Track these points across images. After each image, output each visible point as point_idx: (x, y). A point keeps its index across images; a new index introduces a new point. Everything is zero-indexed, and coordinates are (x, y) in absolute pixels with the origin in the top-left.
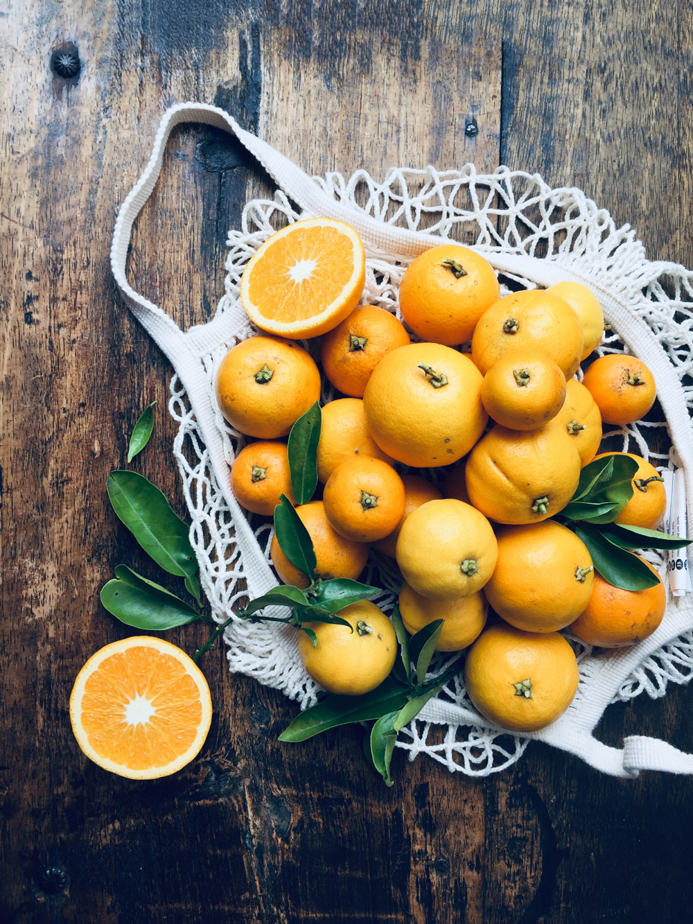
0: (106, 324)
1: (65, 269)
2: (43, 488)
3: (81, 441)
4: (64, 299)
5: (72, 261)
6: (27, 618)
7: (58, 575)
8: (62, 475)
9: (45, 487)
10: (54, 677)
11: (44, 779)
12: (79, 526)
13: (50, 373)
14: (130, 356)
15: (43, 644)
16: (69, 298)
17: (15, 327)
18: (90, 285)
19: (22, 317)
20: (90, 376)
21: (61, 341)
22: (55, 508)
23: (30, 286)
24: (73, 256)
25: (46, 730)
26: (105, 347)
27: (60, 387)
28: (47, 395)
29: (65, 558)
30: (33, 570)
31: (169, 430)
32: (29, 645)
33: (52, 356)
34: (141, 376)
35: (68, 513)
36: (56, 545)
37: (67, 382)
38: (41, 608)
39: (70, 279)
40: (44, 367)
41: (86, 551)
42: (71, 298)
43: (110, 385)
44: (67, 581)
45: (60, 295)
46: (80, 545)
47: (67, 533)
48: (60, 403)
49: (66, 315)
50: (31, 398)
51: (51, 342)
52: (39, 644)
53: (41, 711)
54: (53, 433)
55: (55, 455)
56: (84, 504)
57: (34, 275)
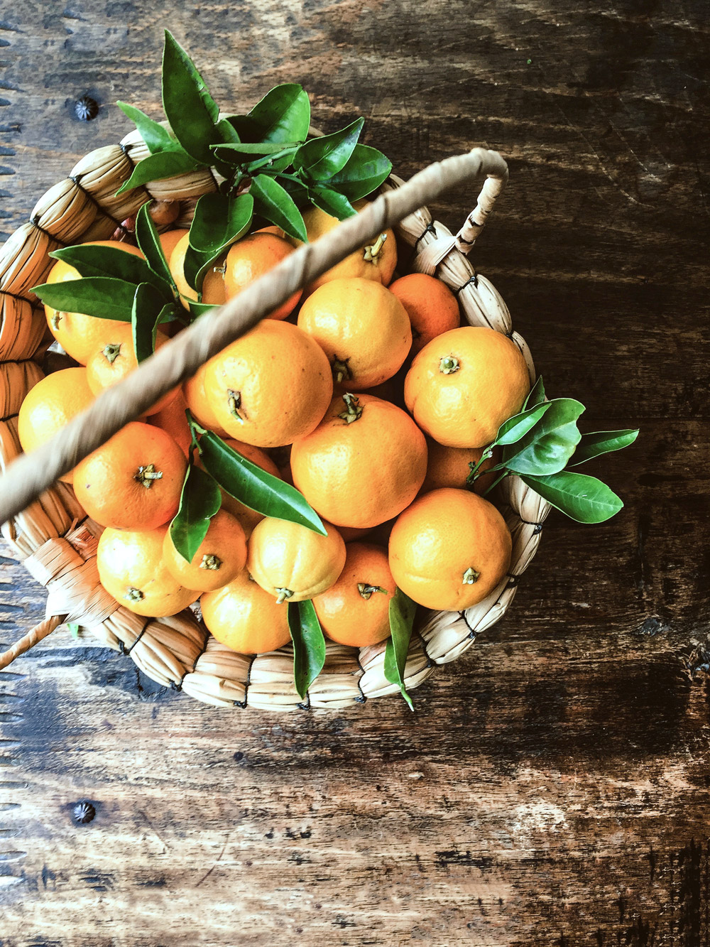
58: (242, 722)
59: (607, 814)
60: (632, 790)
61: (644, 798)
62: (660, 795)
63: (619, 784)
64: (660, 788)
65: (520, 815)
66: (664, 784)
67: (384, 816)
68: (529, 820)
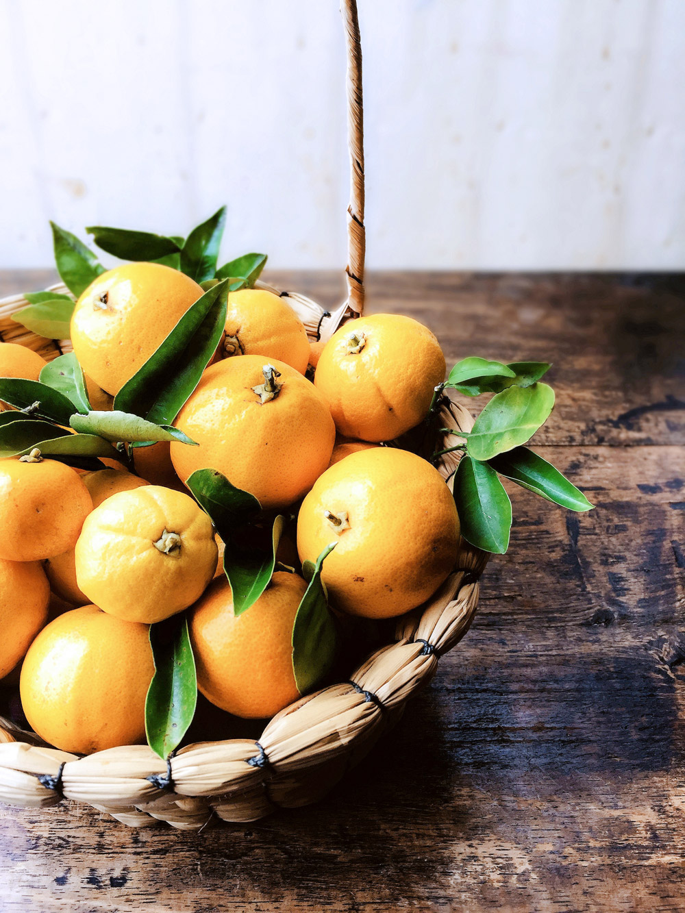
1: (63, 834)
2: (351, 862)
4: (101, 835)
5: (54, 825)
6: (532, 881)
7: (468, 839)
8: (335, 837)
9: (350, 858)
10: (606, 843)
12: (401, 814)
13: (196, 854)
15: (565, 857)
16: (102, 829)
17: (127, 901)
19: (115, 891)
22: (379, 845)
23: (76, 880)
24: (47, 824)
25: (680, 851)
28: (227, 856)
29: (444, 832)
30: (464, 873)
32: (570, 877)
33: (175, 851)
35: (385, 828)
38: (516, 861)
39: (78, 827)
40: (187, 860)
41: (434, 805)
42: (102, 827)
44: (475, 828)
45: (94, 840)
46: (427, 813)
47: (411, 829)
48: (238, 840)
49: (123, 833)
50: (228, 878)
51: (155, 852)
52: (565, 863)
53: (654, 859)
54: (278, 848)
55: (307, 847)
56: (373, 808)
57: (61, 875)
59: (596, 860)
60: (629, 822)
61: (649, 835)
62: (674, 830)
63: (608, 813)
64: (670, 820)
65: (459, 858)
66: (675, 813)
67: (246, 855)
68: (473, 867)
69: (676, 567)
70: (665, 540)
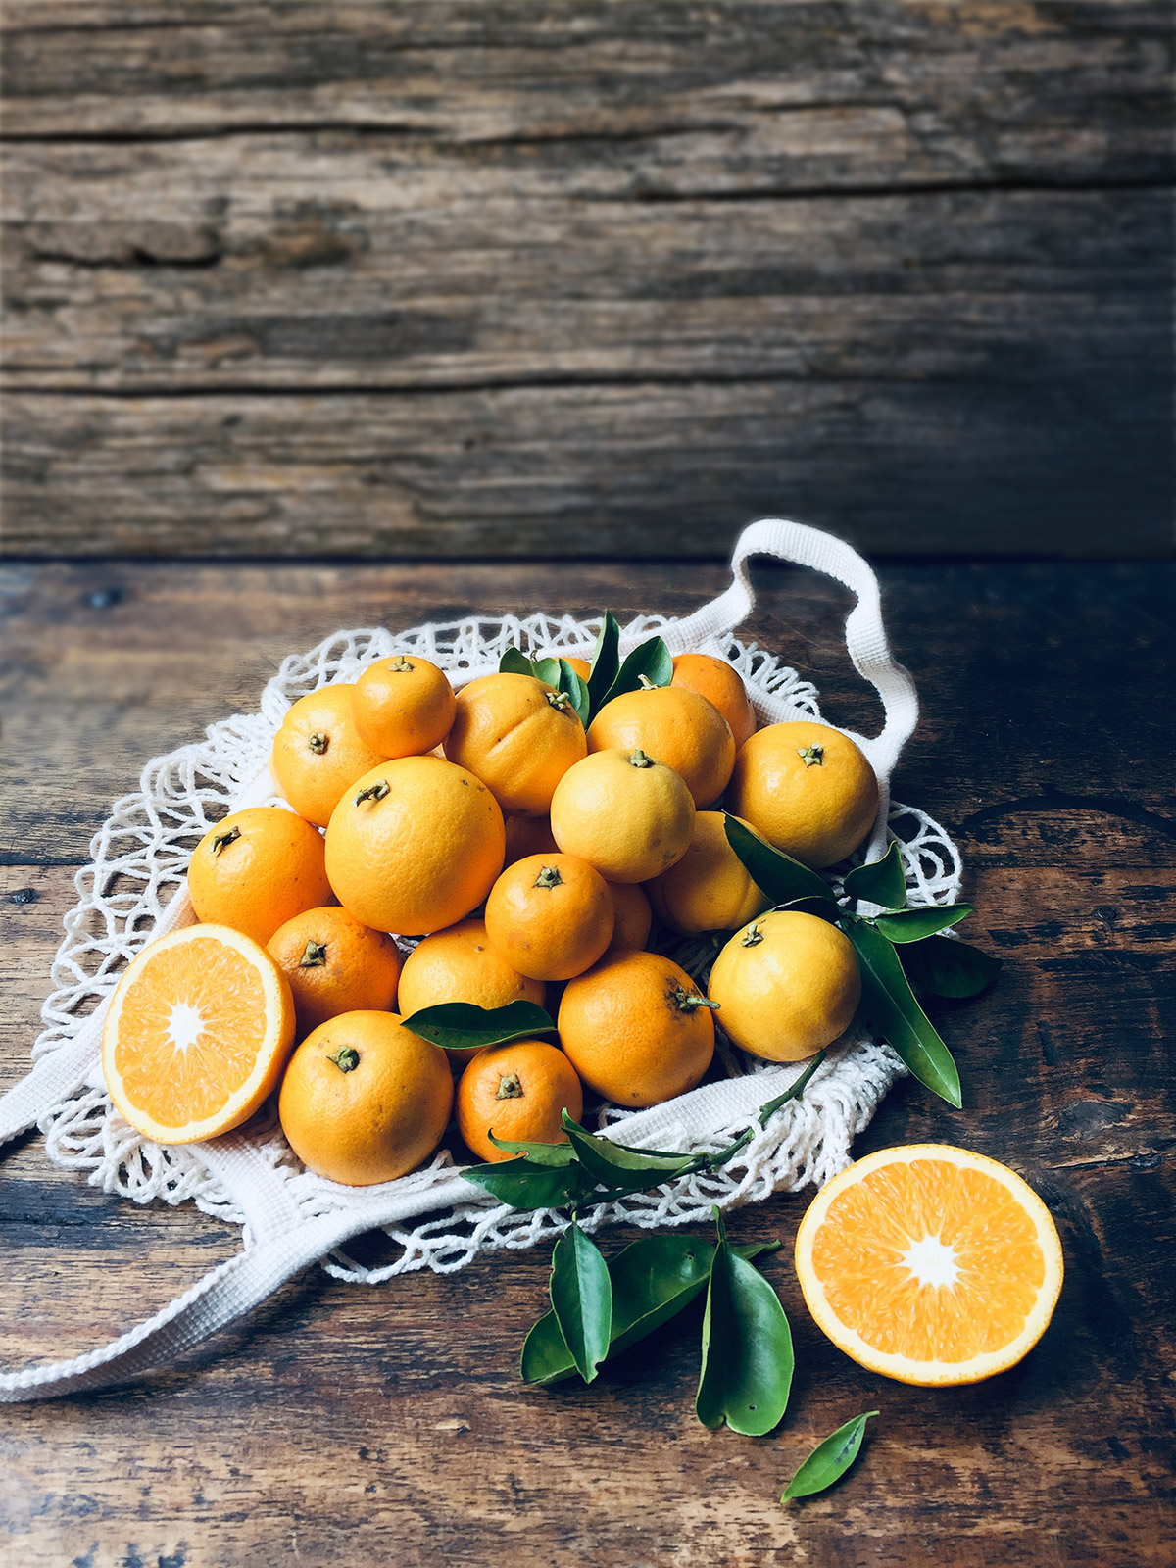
0: (211, 1411)
1: (87, 1490)
2: (525, 1531)
3: (435, 1457)
4: (146, 1492)
5: (73, 1476)
6: (796, 1559)
7: (703, 1496)
8: (502, 1492)
9: (523, 1525)
10: (912, 1500)
11: (1122, 1516)
12: (604, 1457)
13: (290, 1520)
14: (279, 1369)
15: (848, 1524)
16: (146, 1483)
18: (128, 1442)
20: (309, 1440)
21: (229, 1496)
22: (569, 1505)
24: (64, 1475)
25: (1023, 1514)
26: (256, 1412)
27: (322, 1498)
28: (337, 1524)
29: (668, 1484)
30: (696, 1547)
31: (428, 1297)
32: (853, 1553)
33: (257, 1516)
34: (321, 1348)
35: (579, 1479)
36: (644, 1501)
37: (313, 1485)
38: (775, 1529)
39: (110, 1480)
40: (277, 1530)
41: (654, 1442)
42: (146, 1479)
43: (331, 1403)
44: (715, 1479)
45: (134, 1499)
46: (643, 1455)
47: (617, 1479)
48: (354, 1499)
49: (179, 1489)
50: (339, 1556)
51: (228, 1518)
52: (847, 1532)
53: (985, 1525)
54: (415, 1511)
55: (460, 1508)
56: (562, 1448)
57: (83, 1553)
58: (102, 1305)
59: (895, 1526)
60: (947, 1468)
61: (976, 1489)
62: (1015, 1481)
63: (916, 1454)
64: (1010, 1465)
65: (689, 1524)
66: (1018, 1455)
67: (366, 1521)
68: (713, 1538)
69: (1044, 1064)
70: (1029, 1020)
